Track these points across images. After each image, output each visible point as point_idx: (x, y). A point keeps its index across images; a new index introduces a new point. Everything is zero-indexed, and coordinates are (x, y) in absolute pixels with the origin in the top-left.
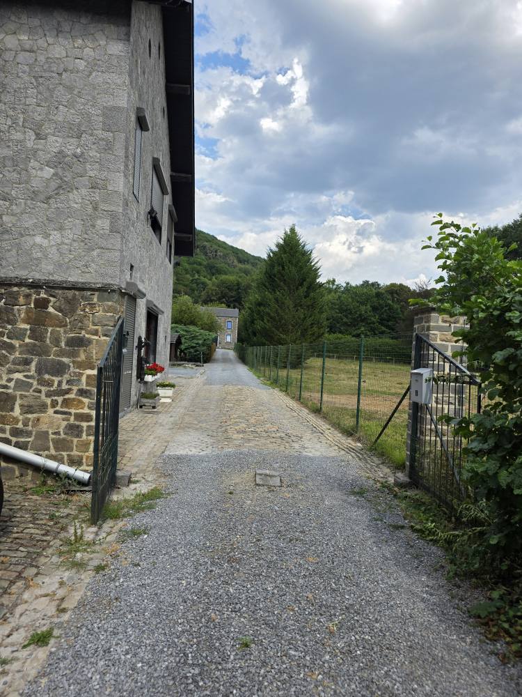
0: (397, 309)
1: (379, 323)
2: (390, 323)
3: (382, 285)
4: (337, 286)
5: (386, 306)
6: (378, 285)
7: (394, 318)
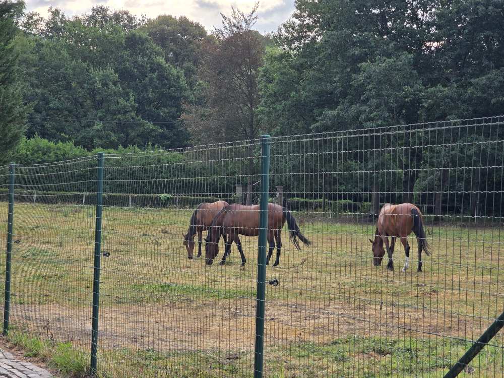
0: (178, 78)
1: (138, 111)
2: (163, 111)
3: (138, 18)
4: (30, 17)
5: (153, 70)
6: (130, 19)
7: (172, 98)
